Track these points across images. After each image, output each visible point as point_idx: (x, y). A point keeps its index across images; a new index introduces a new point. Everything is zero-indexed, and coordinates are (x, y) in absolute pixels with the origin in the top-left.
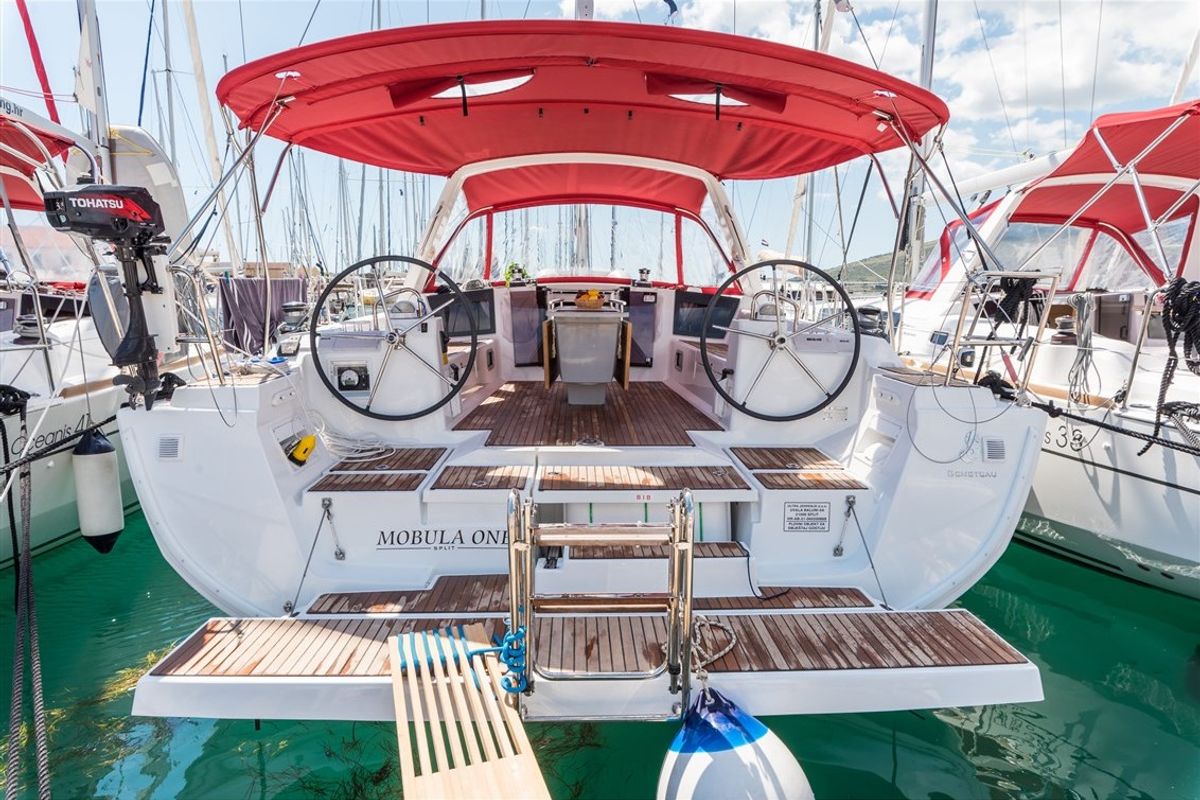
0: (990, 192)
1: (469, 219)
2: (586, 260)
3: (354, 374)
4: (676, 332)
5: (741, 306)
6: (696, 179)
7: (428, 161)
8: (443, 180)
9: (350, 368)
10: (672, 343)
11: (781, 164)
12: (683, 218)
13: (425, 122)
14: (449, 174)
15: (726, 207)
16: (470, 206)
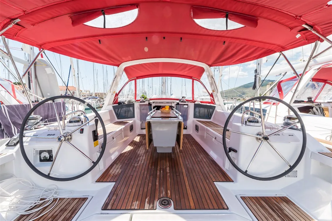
0: (287, 72)
1: (129, 81)
2: (165, 93)
3: (47, 154)
4: (194, 117)
5: (216, 108)
6: (201, 67)
7: (108, 60)
8: (116, 67)
9: (45, 151)
10: (193, 121)
11: (237, 59)
12: (194, 81)
13: (101, 43)
14: (118, 66)
15: (212, 76)
16: (128, 77)
